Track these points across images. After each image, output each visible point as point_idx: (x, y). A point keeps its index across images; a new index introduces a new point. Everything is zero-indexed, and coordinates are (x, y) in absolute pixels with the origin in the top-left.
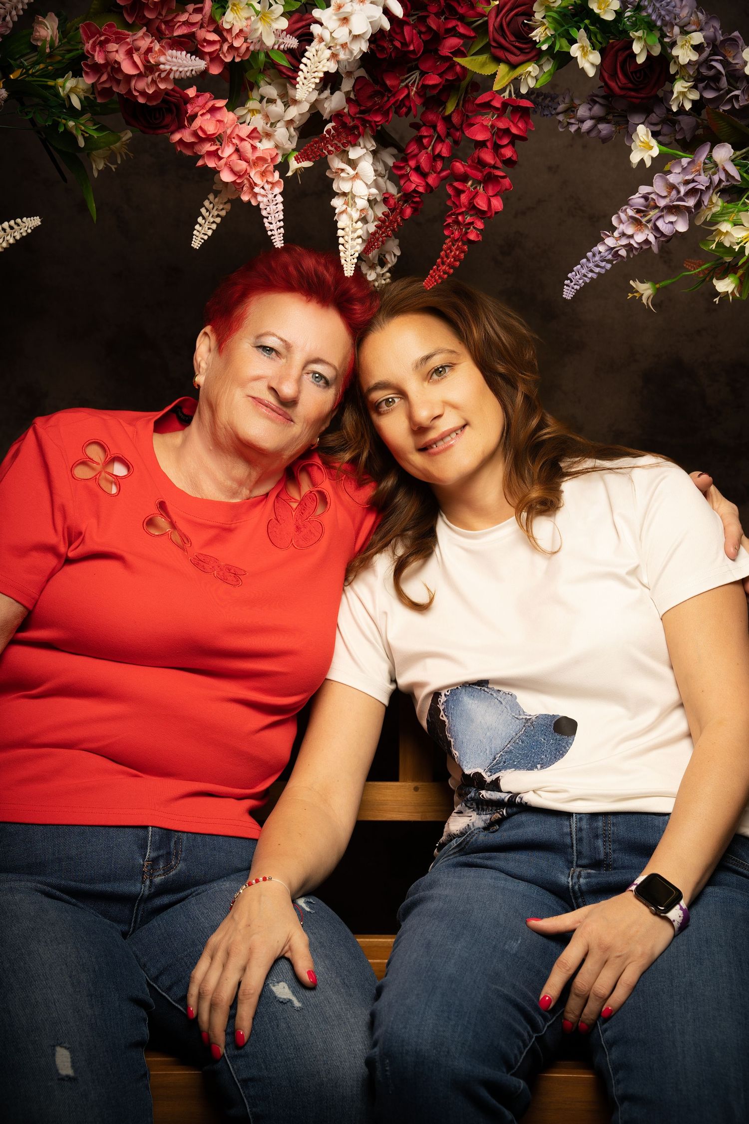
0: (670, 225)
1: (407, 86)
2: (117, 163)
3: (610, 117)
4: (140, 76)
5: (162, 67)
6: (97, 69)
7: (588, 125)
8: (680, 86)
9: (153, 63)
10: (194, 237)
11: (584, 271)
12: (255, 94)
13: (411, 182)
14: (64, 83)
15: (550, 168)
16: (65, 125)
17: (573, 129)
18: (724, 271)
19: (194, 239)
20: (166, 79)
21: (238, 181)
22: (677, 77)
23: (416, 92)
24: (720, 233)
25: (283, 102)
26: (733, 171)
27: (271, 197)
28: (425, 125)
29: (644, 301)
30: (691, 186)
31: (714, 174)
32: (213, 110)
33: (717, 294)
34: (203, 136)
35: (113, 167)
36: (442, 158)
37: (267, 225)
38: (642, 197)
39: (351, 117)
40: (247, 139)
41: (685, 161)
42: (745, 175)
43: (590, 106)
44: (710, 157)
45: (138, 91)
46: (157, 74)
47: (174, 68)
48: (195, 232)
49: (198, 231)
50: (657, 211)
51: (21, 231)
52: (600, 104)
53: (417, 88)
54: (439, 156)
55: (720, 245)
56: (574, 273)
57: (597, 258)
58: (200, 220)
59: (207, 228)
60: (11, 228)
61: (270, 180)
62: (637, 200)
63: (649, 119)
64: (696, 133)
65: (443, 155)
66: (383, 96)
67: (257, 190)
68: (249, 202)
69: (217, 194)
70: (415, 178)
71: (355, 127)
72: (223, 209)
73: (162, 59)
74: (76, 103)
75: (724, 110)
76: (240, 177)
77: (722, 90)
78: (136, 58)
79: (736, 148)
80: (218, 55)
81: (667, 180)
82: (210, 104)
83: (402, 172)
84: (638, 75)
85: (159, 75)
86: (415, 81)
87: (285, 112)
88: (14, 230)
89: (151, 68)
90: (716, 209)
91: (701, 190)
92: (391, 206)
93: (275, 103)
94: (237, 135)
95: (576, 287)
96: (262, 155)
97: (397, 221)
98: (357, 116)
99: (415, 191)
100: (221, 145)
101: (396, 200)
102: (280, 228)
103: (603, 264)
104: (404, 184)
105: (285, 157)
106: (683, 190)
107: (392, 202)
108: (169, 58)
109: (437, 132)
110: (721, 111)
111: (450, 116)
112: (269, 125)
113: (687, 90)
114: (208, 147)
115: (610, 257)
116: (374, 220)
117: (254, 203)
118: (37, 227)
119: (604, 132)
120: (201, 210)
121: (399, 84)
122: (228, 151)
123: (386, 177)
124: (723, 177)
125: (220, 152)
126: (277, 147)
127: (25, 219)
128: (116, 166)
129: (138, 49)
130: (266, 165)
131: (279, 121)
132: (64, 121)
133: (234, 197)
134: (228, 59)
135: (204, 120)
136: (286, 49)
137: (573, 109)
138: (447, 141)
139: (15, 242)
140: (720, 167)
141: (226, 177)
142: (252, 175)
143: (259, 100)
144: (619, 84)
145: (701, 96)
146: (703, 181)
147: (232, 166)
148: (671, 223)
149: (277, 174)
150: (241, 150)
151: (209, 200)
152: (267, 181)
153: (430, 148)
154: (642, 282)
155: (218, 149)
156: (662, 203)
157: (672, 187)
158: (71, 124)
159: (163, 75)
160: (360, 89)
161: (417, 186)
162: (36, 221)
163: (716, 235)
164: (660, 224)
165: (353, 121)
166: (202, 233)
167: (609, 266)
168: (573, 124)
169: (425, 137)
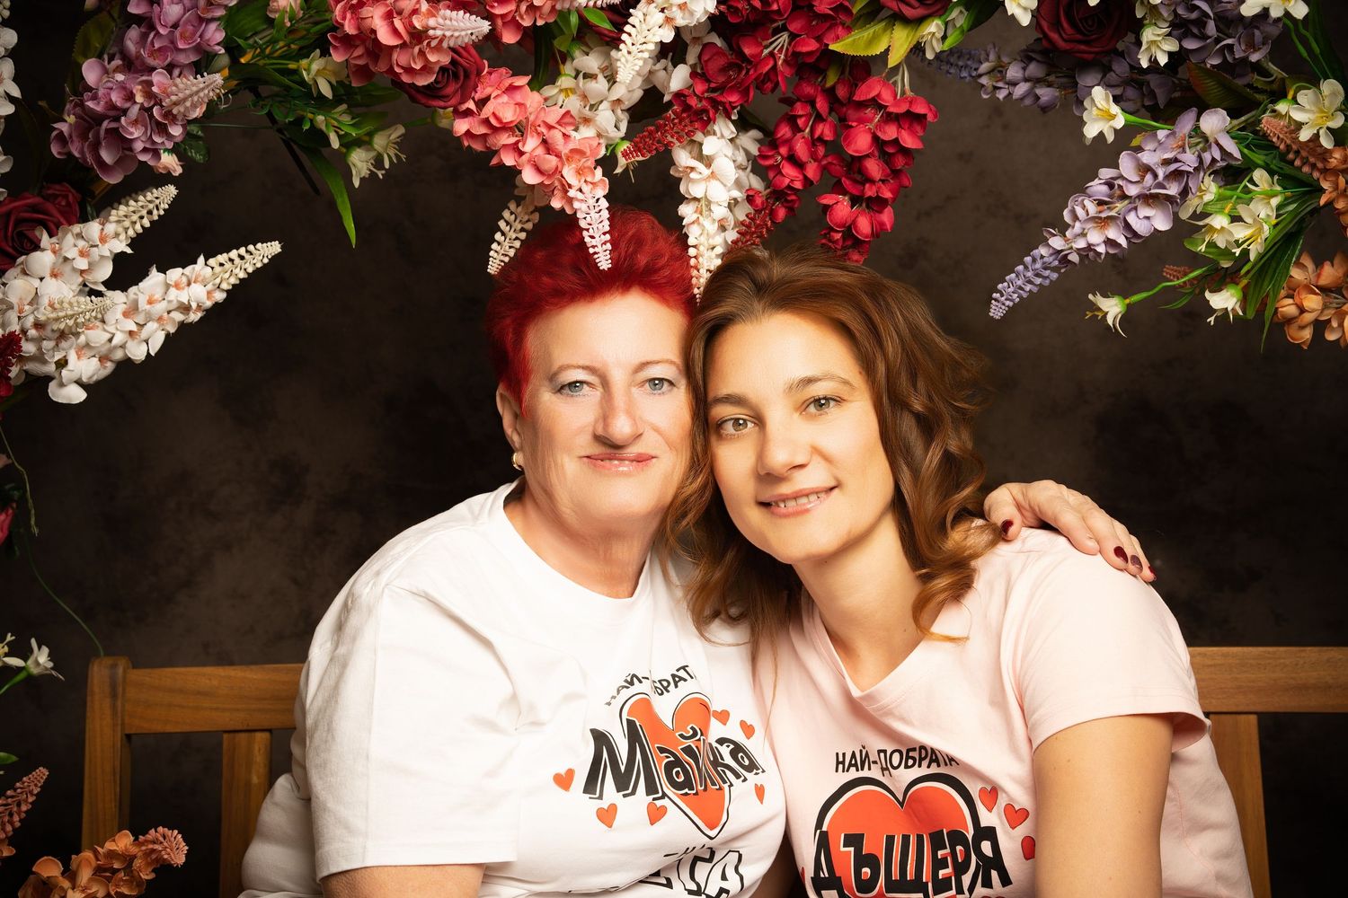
0: (1146, 221)
1: (772, 54)
2: (384, 169)
3: (1051, 78)
4: (404, 46)
5: (431, 32)
6: (348, 42)
7: (1021, 89)
8: (1148, 35)
9: (418, 27)
10: (491, 259)
11: (1019, 283)
12: (568, 69)
13: (783, 176)
14: (310, 65)
15: (961, 156)
16: (311, 121)
17: (1001, 95)
18: (1220, 279)
19: (490, 263)
20: (438, 49)
21: (546, 183)
22: (1146, 22)
23: (784, 61)
24: (1211, 229)
25: (605, 77)
26: (1231, 146)
27: (592, 202)
28: (799, 100)
29: (1110, 321)
30: (1173, 167)
31: (1204, 150)
32: (512, 89)
33: (1213, 311)
34: (498, 125)
35: (380, 174)
36: (824, 142)
37: (587, 239)
38: (1105, 183)
39: (698, 96)
40: (557, 126)
41: (1161, 134)
42: (1246, 151)
43: (1024, 65)
44: (1197, 128)
45: (402, 67)
46: (425, 43)
47: (448, 34)
48: (492, 253)
49: (496, 252)
50: (1126, 202)
51: (254, 261)
52: (1038, 61)
53: (786, 56)
54: (820, 139)
55: (1212, 245)
56: (1005, 284)
57: (1038, 265)
58: (498, 236)
59: (507, 247)
60: (242, 258)
61: (589, 179)
62: (1098, 188)
63: (1106, 79)
64: (1173, 96)
65: (826, 139)
66: (740, 69)
67: (572, 193)
68: (563, 210)
69: (519, 201)
70: (789, 171)
71: (704, 110)
72: (528, 221)
73: (432, 22)
74: (326, 90)
75: (1212, 66)
76: (549, 176)
77: (1210, 37)
78: (398, 23)
79: (1233, 115)
80: (514, 18)
81: (1138, 160)
82: (507, 82)
83: (770, 162)
84: (1090, 23)
85: (429, 44)
86: (783, 45)
87: (609, 89)
88: (245, 261)
89: (418, 36)
90: (1208, 197)
91: (1189, 173)
92: (757, 206)
93: (596, 78)
94: (544, 122)
95: (1008, 303)
96: (578, 147)
97: (767, 225)
98: (706, 95)
99: (789, 187)
100: (522, 136)
101: (765, 198)
102: (605, 243)
103: (1047, 273)
104: (774, 177)
105: (610, 149)
106: (1161, 173)
107: (759, 201)
108: (441, 21)
109: (816, 109)
110: (1208, 66)
111: (833, 88)
112: (587, 108)
113: (1161, 38)
114: (506, 139)
115: (1056, 263)
116: (735, 226)
117: (569, 211)
118: (276, 255)
119: (1044, 99)
120: (499, 223)
121: (762, 52)
122: (531, 144)
123: (749, 169)
124: (1217, 155)
125: (520, 145)
126: (599, 135)
127: (259, 245)
128: (384, 172)
129: (400, 13)
130: (585, 160)
131: (602, 101)
132: (310, 116)
133: (542, 204)
134: (527, 23)
135: (500, 104)
136: (604, 5)
137: (1000, 69)
138: (830, 119)
139: (246, 276)
140: (1211, 140)
141: (529, 177)
142: (565, 172)
143: (574, 75)
144: (1064, 35)
145: (1181, 46)
146: (1189, 160)
147: (539, 164)
148: (1148, 218)
149: (599, 171)
150: (550, 141)
151: (509, 209)
152: (586, 181)
153: (808, 130)
154: (1105, 296)
155: (517, 143)
156: (1132, 191)
157: (1145, 169)
158: (320, 118)
159: (434, 43)
160: (709, 59)
161: (792, 181)
162: (274, 248)
163: (1206, 232)
164: (1131, 218)
165: (701, 101)
166: (501, 252)
167: (1055, 276)
168: (1000, 88)
169: (801, 116)
